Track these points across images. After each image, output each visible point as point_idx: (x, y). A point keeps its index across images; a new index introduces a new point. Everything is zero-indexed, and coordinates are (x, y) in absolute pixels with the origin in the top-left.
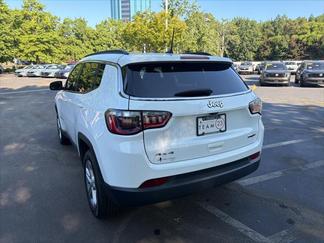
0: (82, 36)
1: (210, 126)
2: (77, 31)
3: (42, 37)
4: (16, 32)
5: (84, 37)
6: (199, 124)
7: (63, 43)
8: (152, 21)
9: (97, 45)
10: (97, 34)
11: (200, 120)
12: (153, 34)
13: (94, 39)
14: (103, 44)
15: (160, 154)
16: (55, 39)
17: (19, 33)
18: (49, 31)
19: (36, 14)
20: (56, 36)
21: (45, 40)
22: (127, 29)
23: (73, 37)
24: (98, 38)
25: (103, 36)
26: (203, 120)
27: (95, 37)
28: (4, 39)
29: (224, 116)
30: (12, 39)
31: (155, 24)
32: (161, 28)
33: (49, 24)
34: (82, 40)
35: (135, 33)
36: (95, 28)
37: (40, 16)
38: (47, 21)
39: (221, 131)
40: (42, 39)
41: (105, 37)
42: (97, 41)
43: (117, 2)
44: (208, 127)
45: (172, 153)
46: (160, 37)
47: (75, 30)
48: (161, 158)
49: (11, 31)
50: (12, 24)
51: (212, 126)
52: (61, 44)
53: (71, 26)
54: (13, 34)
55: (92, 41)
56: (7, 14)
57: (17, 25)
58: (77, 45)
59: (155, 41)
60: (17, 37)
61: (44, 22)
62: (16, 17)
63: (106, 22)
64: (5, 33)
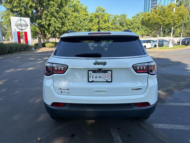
0: (123, 24)
1: (98, 77)
2: (121, 21)
3: (102, 26)
4: (90, 24)
5: (124, 24)
6: (90, 75)
7: (112, 29)
8: (161, 11)
9: (131, 28)
10: (132, 22)
11: (90, 72)
12: (161, 19)
13: (130, 25)
14: (135, 28)
15: (61, 89)
16: (108, 27)
17: (91, 25)
18: (106, 23)
19: (101, 14)
20: (109, 25)
21: (104, 27)
22: (144, 17)
23: (118, 25)
24: (132, 24)
25: (136, 23)
26: (93, 73)
27: (130, 24)
28: (85, 28)
29: (111, 72)
30: (88, 28)
31: (163, 13)
32: (168, 15)
33: (106, 19)
34: (123, 26)
35: (149, 19)
36: (131, 19)
37: (103, 15)
38: (106, 18)
39: (107, 82)
40: (102, 27)
41: (137, 23)
42: (132, 26)
43: (148, 2)
44: (96, 77)
45: (68, 89)
46: (166, 21)
47: (119, 21)
48: (62, 92)
49: (88, 24)
50: (88, 21)
51: (100, 77)
52: (111, 29)
53: (118, 19)
54: (88, 25)
55: (129, 26)
56: (88, 16)
57: (91, 21)
58: (120, 29)
59: (162, 23)
60: (90, 27)
61: (104, 18)
62: (91, 17)
63: (138, 14)
64: (86, 25)
